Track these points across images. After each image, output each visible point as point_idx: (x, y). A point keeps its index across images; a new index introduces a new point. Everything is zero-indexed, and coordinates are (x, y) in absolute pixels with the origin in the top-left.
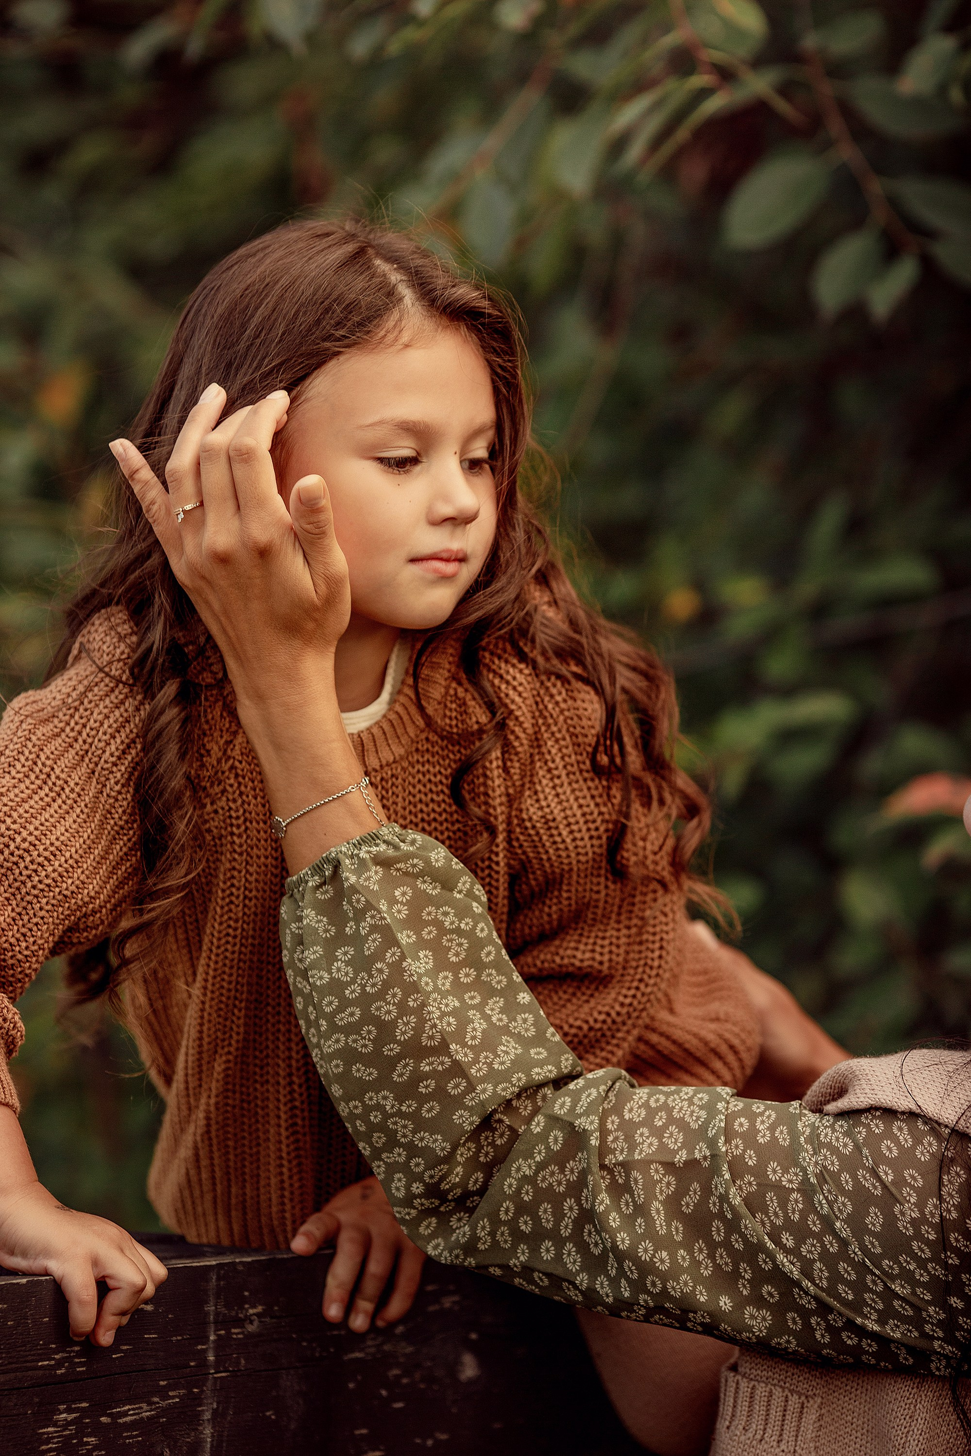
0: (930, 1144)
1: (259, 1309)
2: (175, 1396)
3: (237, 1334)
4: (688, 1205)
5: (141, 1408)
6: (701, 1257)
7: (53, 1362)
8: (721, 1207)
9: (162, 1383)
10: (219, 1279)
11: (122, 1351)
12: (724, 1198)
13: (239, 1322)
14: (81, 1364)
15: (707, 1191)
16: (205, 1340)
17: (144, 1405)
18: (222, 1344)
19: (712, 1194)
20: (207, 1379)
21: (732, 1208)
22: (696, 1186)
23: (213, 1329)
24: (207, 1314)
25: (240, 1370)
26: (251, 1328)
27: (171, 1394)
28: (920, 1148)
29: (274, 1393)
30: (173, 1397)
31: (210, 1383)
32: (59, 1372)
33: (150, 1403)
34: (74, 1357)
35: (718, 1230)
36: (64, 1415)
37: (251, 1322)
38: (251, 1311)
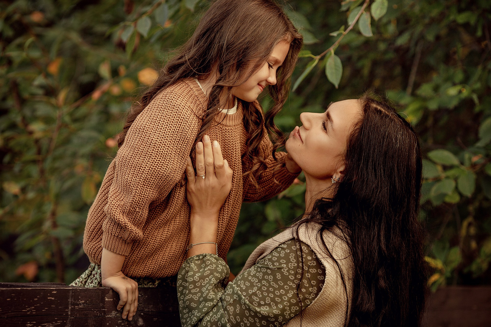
0: (283, 252)
1: (83, 302)
2: (59, 322)
3: (77, 307)
4: (238, 311)
5: (50, 325)
6: (246, 322)
7: (26, 311)
8: (245, 306)
9: (56, 319)
10: (72, 293)
11: (45, 309)
12: (245, 304)
13: (78, 305)
14: (34, 312)
15: (241, 305)
16: (68, 308)
17: (51, 324)
18: (72, 310)
19: (242, 305)
20: (68, 319)
21: (247, 305)
22: (238, 305)
23: (70, 306)
24: (69, 302)
25: (77, 317)
26: (80, 306)
27: (58, 322)
28: (281, 254)
29: (86, 324)
30: (59, 323)
31: (69, 320)
32: (28, 313)
33: (52, 324)
34: (32, 310)
35: (247, 313)
36: (29, 325)
37: (81, 305)
38: (81, 302)
